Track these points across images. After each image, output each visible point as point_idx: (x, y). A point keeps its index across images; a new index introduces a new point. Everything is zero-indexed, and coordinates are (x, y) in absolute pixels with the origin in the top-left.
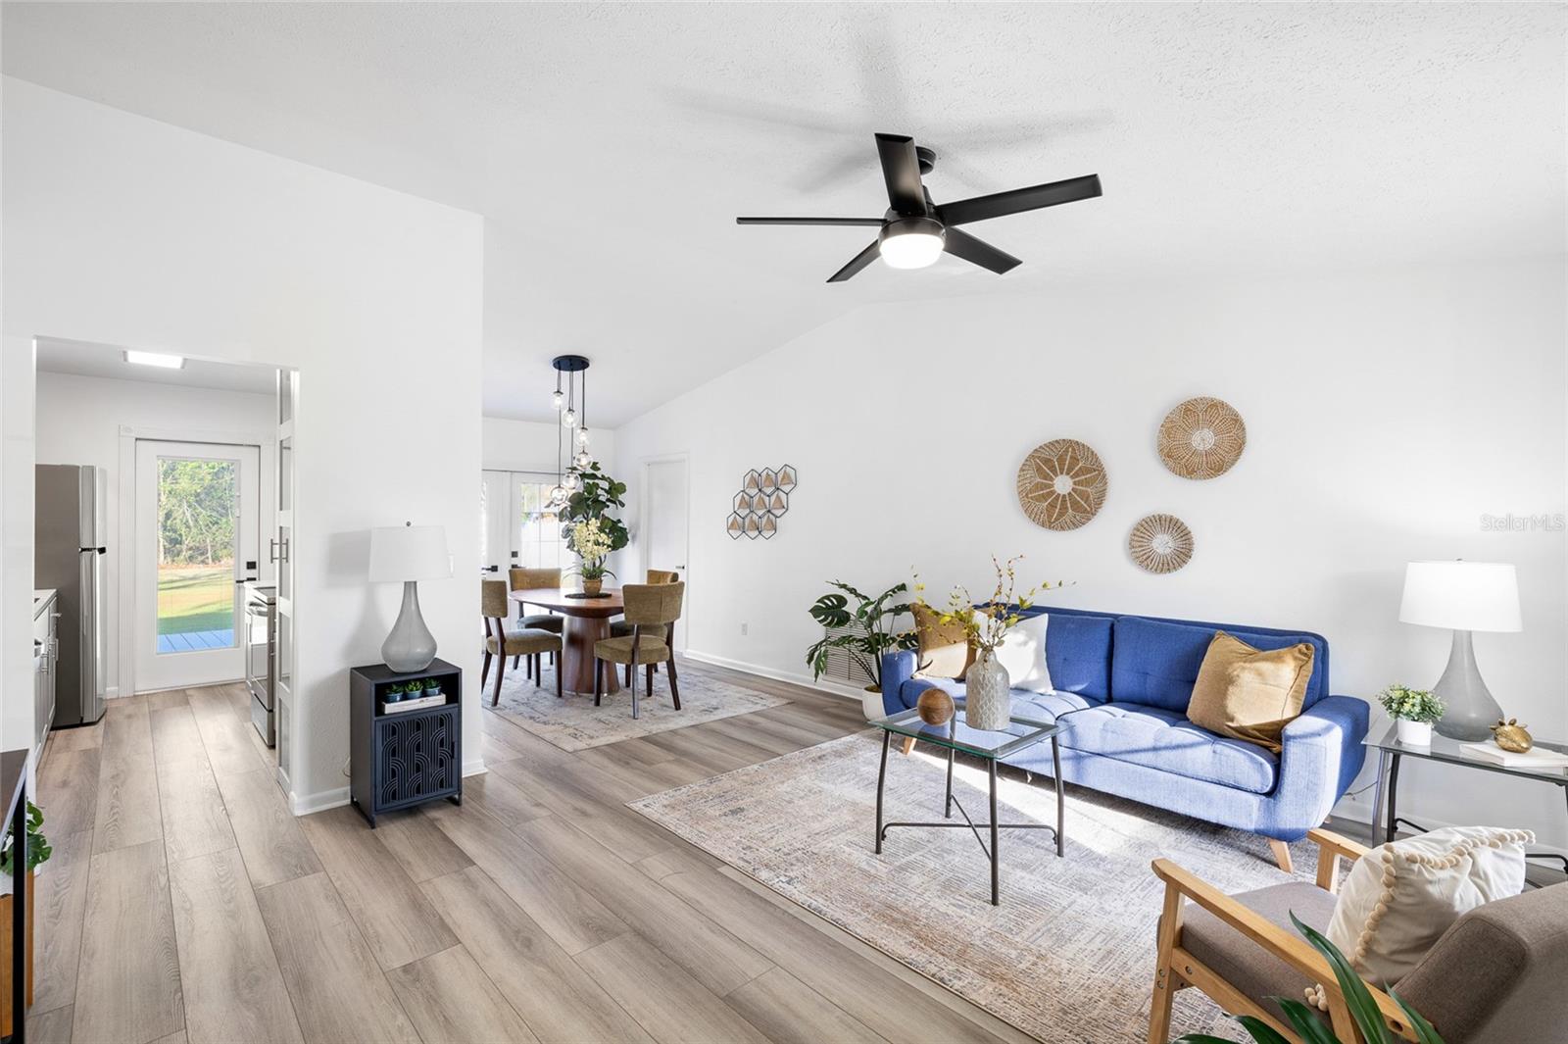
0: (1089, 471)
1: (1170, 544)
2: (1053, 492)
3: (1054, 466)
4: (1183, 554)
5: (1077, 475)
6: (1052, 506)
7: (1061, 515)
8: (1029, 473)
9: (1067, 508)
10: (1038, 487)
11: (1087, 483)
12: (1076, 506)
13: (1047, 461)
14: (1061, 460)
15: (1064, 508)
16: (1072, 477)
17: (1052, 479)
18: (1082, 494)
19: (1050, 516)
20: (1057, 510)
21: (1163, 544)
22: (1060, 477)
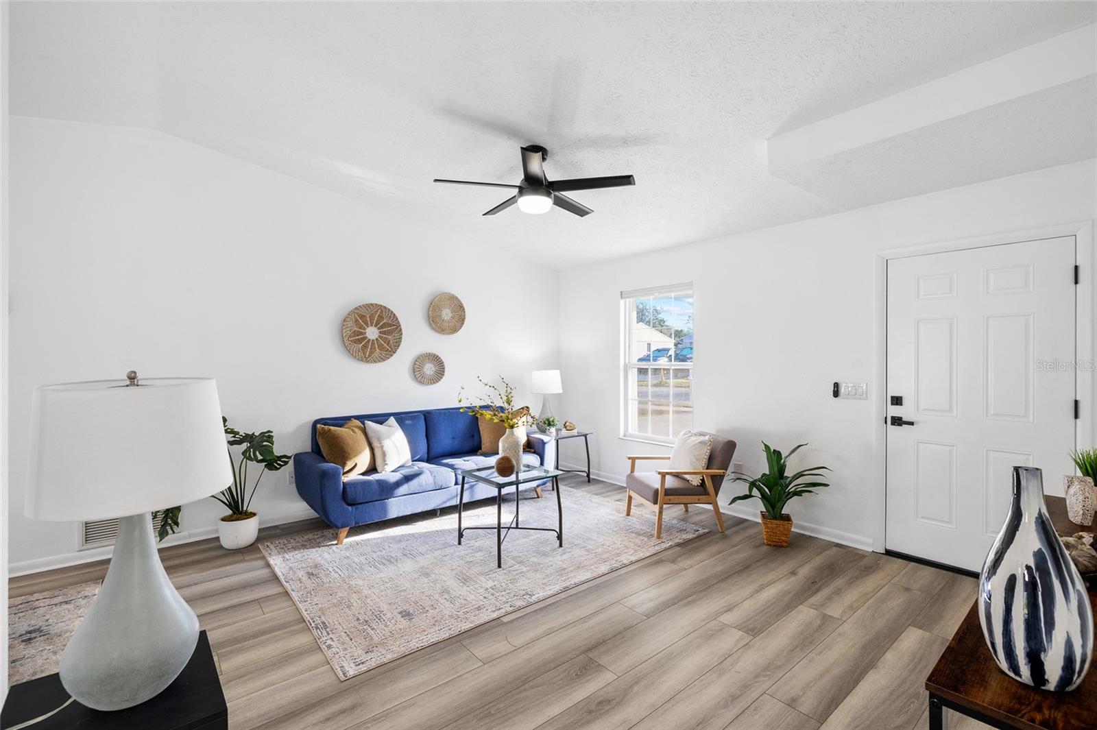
0: (390, 325)
1: (433, 369)
2: (365, 338)
3: (366, 320)
4: (440, 372)
5: (381, 327)
6: (365, 347)
7: (371, 353)
8: (350, 324)
9: (375, 348)
10: (356, 333)
11: (389, 333)
12: (381, 347)
13: (362, 317)
14: (372, 317)
15: (373, 348)
16: (379, 329)
17: (365, 329)
18: (385, 340)
19: (364, 354)
20: (369, 350)
21: (429, 369)
22: (371, 328)
